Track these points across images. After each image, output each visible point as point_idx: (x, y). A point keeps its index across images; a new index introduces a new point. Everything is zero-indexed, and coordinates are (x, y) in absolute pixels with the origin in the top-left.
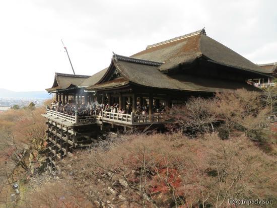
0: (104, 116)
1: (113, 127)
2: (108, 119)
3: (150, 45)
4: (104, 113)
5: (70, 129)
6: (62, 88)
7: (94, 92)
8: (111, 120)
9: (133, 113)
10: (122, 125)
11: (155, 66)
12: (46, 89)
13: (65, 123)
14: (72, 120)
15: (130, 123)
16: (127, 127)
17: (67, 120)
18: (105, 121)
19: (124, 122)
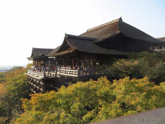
0: (61, 73)
1: (66, 79)
2: (63, 74)
3: (89, 29)
4: (61, 71)
5: (41, 81)
7: (54, 57)
8: (65, 74)
9: (78, 70)
10: (72, 77)
11: (91, 40)
12: (27, 58)
13: (38, 78)
14: (42, 76)
15: (77, 76)
16: (75, 78)
17: (39, 76)
18: (62, 75)
19: (73, 75)
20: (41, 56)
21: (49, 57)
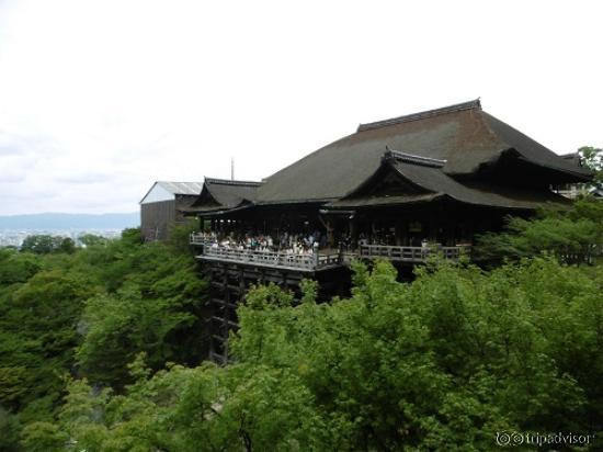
0: (363, 254)
6: (229, 206)
20: (240, 206)
21: (323, 211)
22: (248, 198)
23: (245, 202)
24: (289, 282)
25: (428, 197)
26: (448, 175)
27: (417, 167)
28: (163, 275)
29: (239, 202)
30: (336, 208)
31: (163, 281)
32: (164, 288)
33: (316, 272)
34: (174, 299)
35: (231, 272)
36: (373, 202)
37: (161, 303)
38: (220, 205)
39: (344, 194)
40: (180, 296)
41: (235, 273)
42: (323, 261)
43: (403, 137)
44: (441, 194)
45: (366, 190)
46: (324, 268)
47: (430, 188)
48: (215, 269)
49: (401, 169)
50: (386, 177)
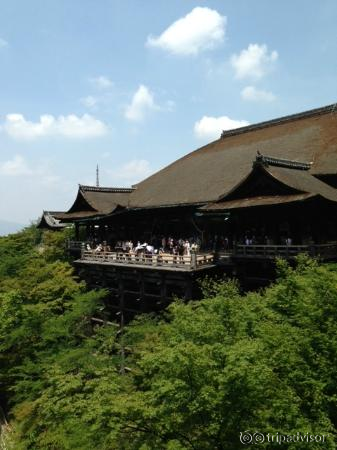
2: (250, 256)
4: (238, 248)
6: (104, 213)
20: (114, 212)
21: (198, 214)
22: (122, 204)
23: (119, 208)
24: (167, 282)
25: (301, 198)
26: (315, 176)
27: (287, 170)
28: (41, 280)
29: (114, 208)
30: (211, 211)
31: (41, 286)
32: (44, 293)
33: (195, 272)
34: (53, 303)
35: (109, 275)
36: (247, 203)
37: (41, 307)
38: (96, 211)
39: (216, 197)
40: (60, 300)
41: (114, 275)
42: (200, 261)
43: (267, 141)
44: (313, 194)
45: (238, 193)
46: (202, 267)
47: (302, 189)
48: (94, 273)
49: (273, 172)
50: (259, 180)
